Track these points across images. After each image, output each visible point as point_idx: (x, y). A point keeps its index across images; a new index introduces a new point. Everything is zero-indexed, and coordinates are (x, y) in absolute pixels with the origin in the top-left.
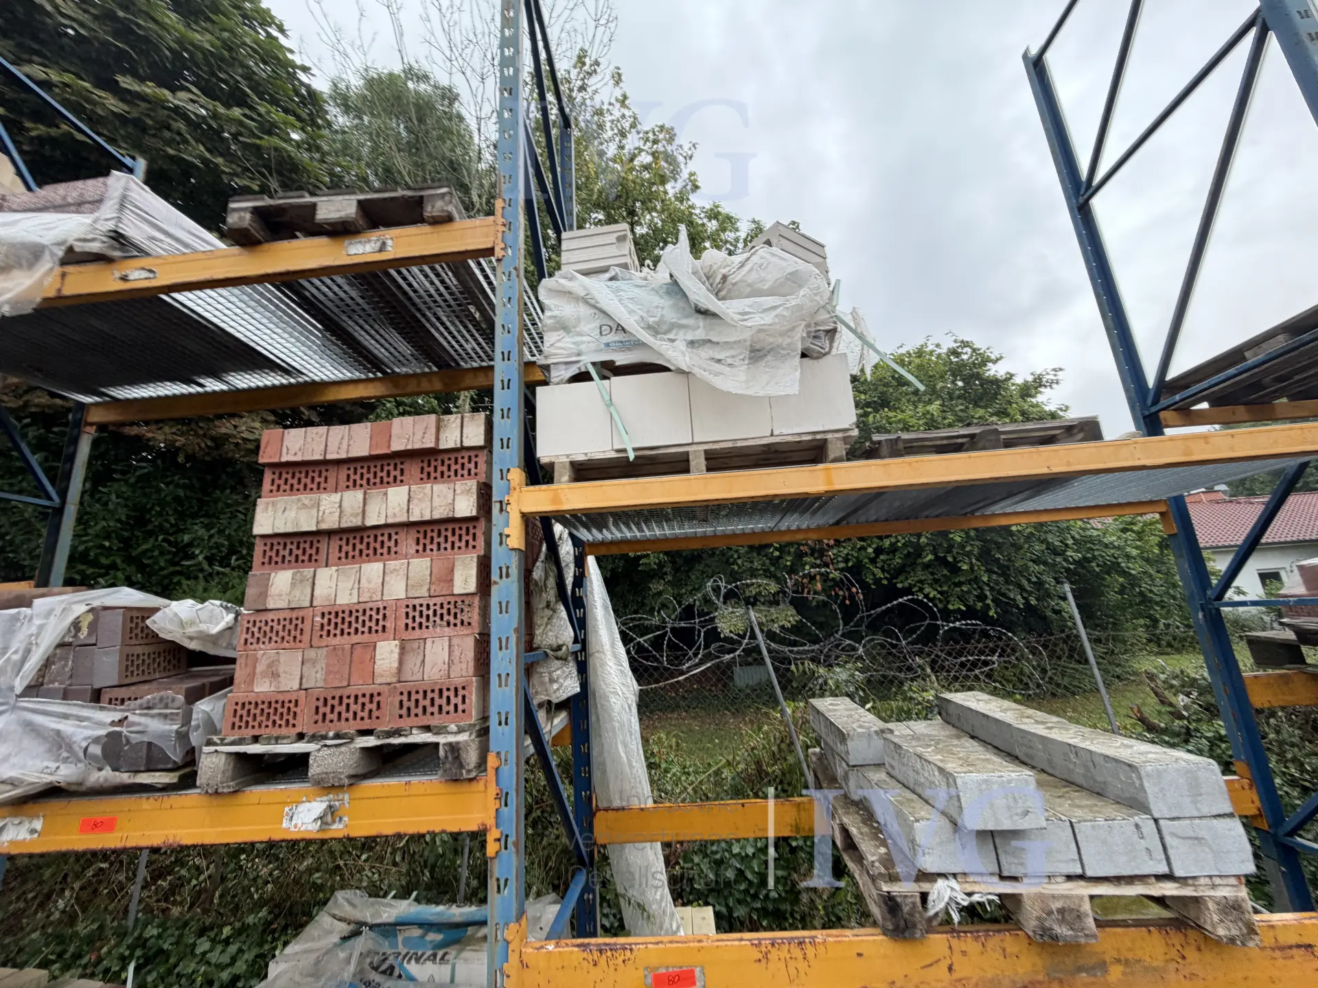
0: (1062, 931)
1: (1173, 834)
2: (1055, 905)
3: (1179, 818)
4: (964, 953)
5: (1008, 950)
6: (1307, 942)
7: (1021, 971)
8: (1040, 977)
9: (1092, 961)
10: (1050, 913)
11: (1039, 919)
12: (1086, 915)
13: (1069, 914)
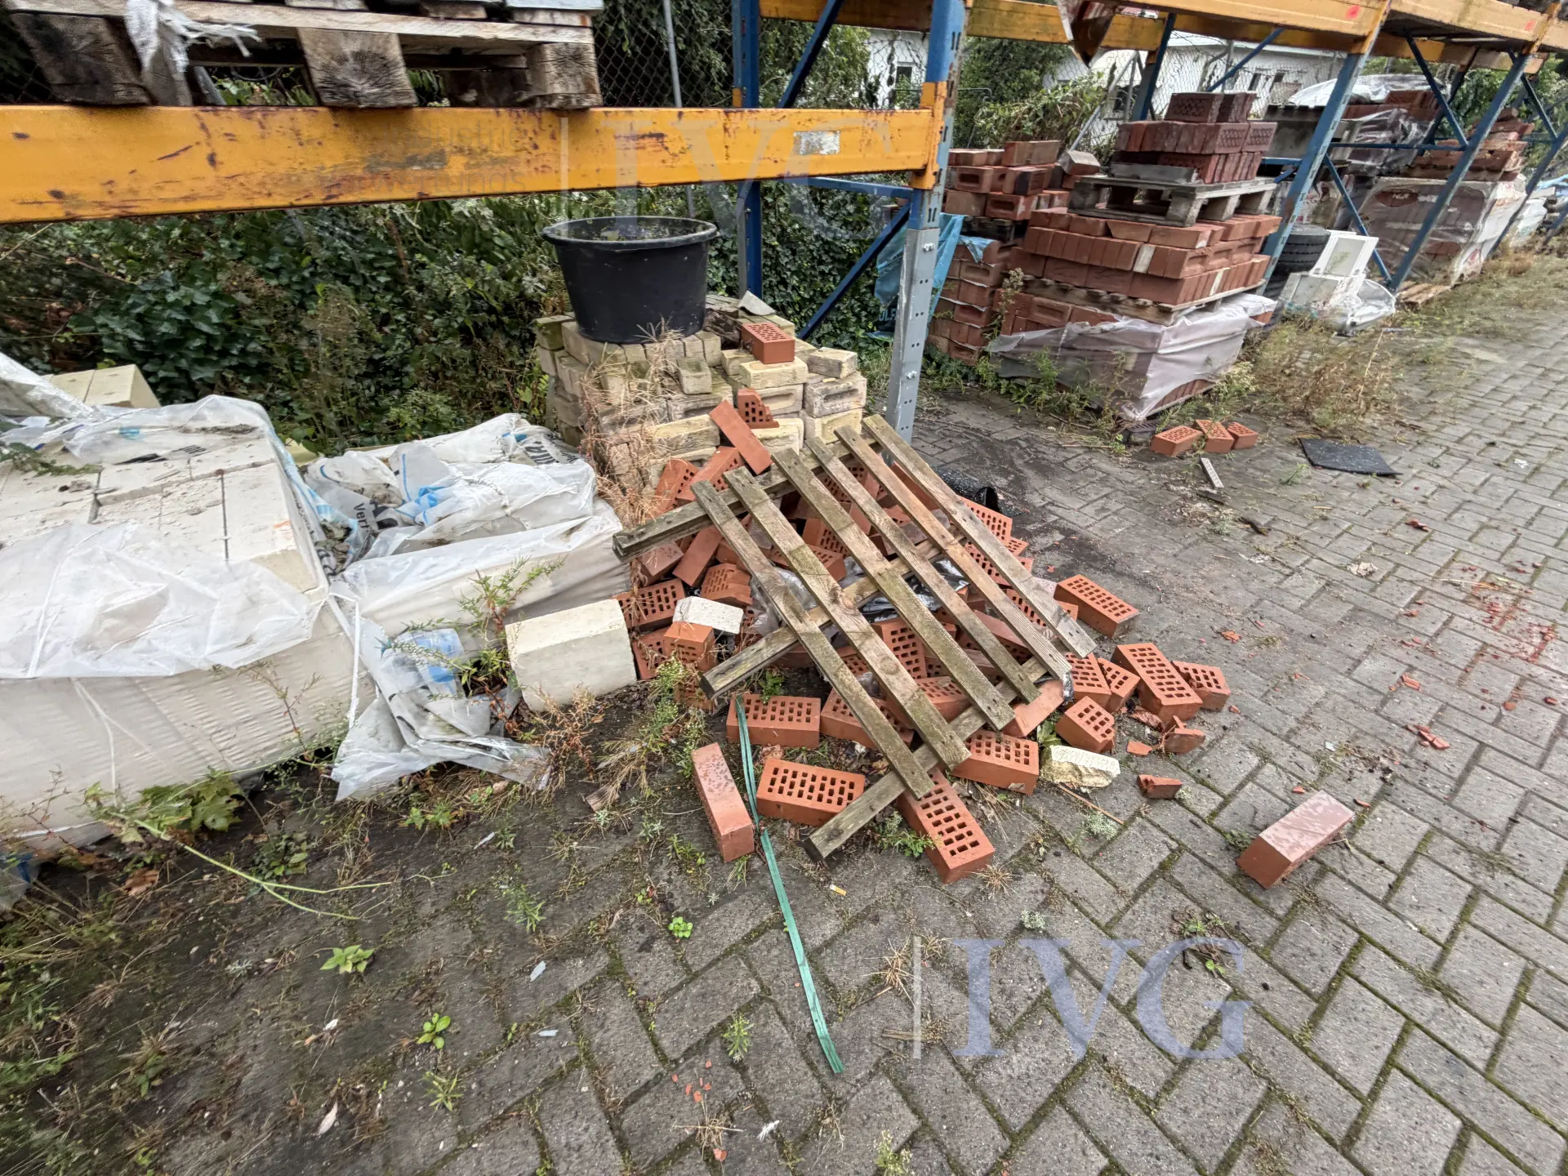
0: (363, 87)
2: (349, 48)
4: (230, 137)
5: (305, 134)
6: (659, 130)
7: (329, 164)
8: (359, 172)
9: (427, 151)
10: (342, 60)
11: (325, 68)
12: (396, 65)
13: (371, 61)
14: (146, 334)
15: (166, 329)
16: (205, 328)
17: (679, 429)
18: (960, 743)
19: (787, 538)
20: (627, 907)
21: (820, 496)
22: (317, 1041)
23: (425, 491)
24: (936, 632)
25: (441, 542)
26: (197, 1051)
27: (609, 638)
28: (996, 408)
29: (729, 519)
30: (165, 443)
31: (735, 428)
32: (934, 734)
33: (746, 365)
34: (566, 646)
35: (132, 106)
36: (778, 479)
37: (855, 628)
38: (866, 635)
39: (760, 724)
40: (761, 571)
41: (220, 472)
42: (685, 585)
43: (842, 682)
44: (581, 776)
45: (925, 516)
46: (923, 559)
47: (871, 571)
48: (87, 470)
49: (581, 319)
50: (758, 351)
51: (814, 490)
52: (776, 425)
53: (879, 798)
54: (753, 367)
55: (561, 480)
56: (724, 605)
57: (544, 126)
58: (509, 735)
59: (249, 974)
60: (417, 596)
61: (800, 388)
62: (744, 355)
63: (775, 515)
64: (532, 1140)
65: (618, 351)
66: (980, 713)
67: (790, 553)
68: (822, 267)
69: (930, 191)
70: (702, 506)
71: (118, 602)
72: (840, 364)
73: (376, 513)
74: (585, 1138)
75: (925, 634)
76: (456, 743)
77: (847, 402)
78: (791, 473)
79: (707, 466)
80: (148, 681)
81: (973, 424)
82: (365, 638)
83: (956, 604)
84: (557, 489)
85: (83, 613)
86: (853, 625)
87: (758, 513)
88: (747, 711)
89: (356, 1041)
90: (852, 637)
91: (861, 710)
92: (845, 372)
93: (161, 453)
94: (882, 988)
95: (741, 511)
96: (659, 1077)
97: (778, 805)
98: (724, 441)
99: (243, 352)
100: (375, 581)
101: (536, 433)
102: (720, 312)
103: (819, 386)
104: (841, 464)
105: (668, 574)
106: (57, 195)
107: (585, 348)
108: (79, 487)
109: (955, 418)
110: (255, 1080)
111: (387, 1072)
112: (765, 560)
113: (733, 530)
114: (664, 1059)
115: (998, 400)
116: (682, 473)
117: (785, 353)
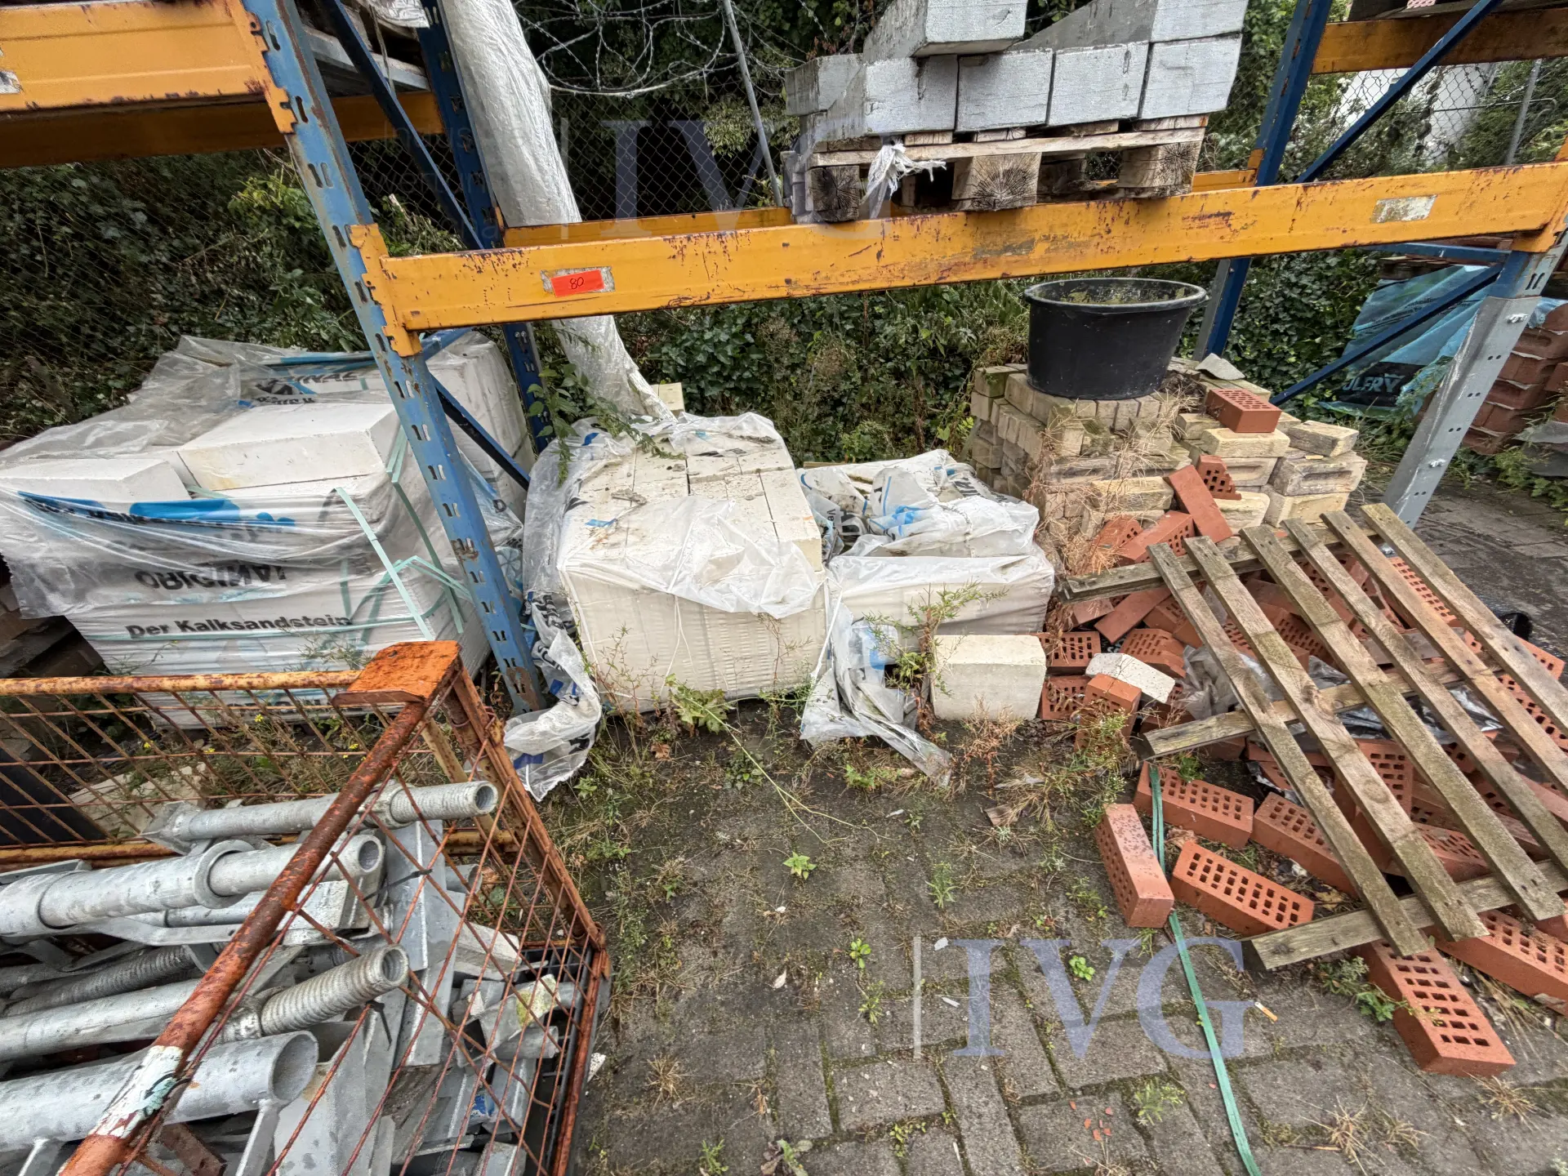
0: (1002, 196)
1: (1162, 64)
2: (1005, 167)
3: (1177, 40)
4: (896, 238)
5: (943, 232)
6: (1228, 209)
7: (950, 253)
8: (967, 259)
9: (1022, 240)
10: (995, 176)
11: (981, 184)
12: (1031, 177)
13: (1013, 178)
14: (687, 361)
15: (701, 358)
16: (722, 359)
17: (1131, 488)
18: (1472, 914)
19: (1255, 619)
20: (1024, 923)
21: (1297, 582)
22: (772, 917)
23: (901, 510)
24: (1449, 771)
25: (902, 553)
26: (695, 885)
27: (1026, 671)
28: (1520, 513)
29: (1188, 587)
30: (723, 444)
31: (1195, 494)
32: (1432, 889)
33: (1214, 432)
34: (987, 668)
35: (850, 221)
36: (1246, 556)
37: (1332, 736)
38: (1346, 748)
39: (1174, 801)
40: (1219, 647)
41: (758, 471)
42: (1103, 638)
43: (1310, 791)
44: (980, 788)
45: (1443, 632)
46: (1436, 682)
47: (1359, 678)
48: (679, 456)
49: (1033, 371)
50: (1228, 416)
51: (1290, 573)
52: (1238, 497)
53: (1346, 932)
54: (1222, 435)
55: (1015, 518)
56: (1155, 671)
57: (1124, 214)
58: (918, 729)
59: (726, 845)
60: (876, 594)
61: (1273, 462)
62: (1208, 421)
63: (1241, 592)
64: (937, 1085)
65: (1072, 406)
66: (1507, 889)
67: (1257, 636)
68: (1276, 326)
69: (1542, 254)
70: (1156, 567)
71: (718, 554)
72: (1334, 442)
73: (844, 519)
74: (984, 1110)
75: (1431, 770)
76: (879, 723)
77: (1331, 483)
78: (1263, 552)
79: (1154, 529)
80: (713, 611)
81: (1479, 527)
82: (841, 616)
83: (1480, 744)
84: (1010, 526)
85: (700, 554)
86: (1332, 734)
87: (1220, 586)
88: (1162, 784)
89: (799, 931)
90: (1328, 745)
91: (1333, 829)
92: (1338, 450)
93: (720, 451)
94: (1326, 1144)
95: (1200, 578)
96: (1054, 1097)
97: (1198, 893)
98: (1177, 505)
99: (740, 379)
100: (853, 576)
101: (963, 470)
102: (1185, 375)
103: (1299, 462)
104: (1328, 553)
105: (1090, 626)
106: (788, 281)
107: (1033, 400)
108: (679, 468)
109: (1454, 518)
110: (732, 925)
111: (822, 965)
112: (1225, 637)
113: (1191, 598)
114: (1061, 1082)
115: (1526, 504)
116: (1127, 531)
117: (1266, 424)
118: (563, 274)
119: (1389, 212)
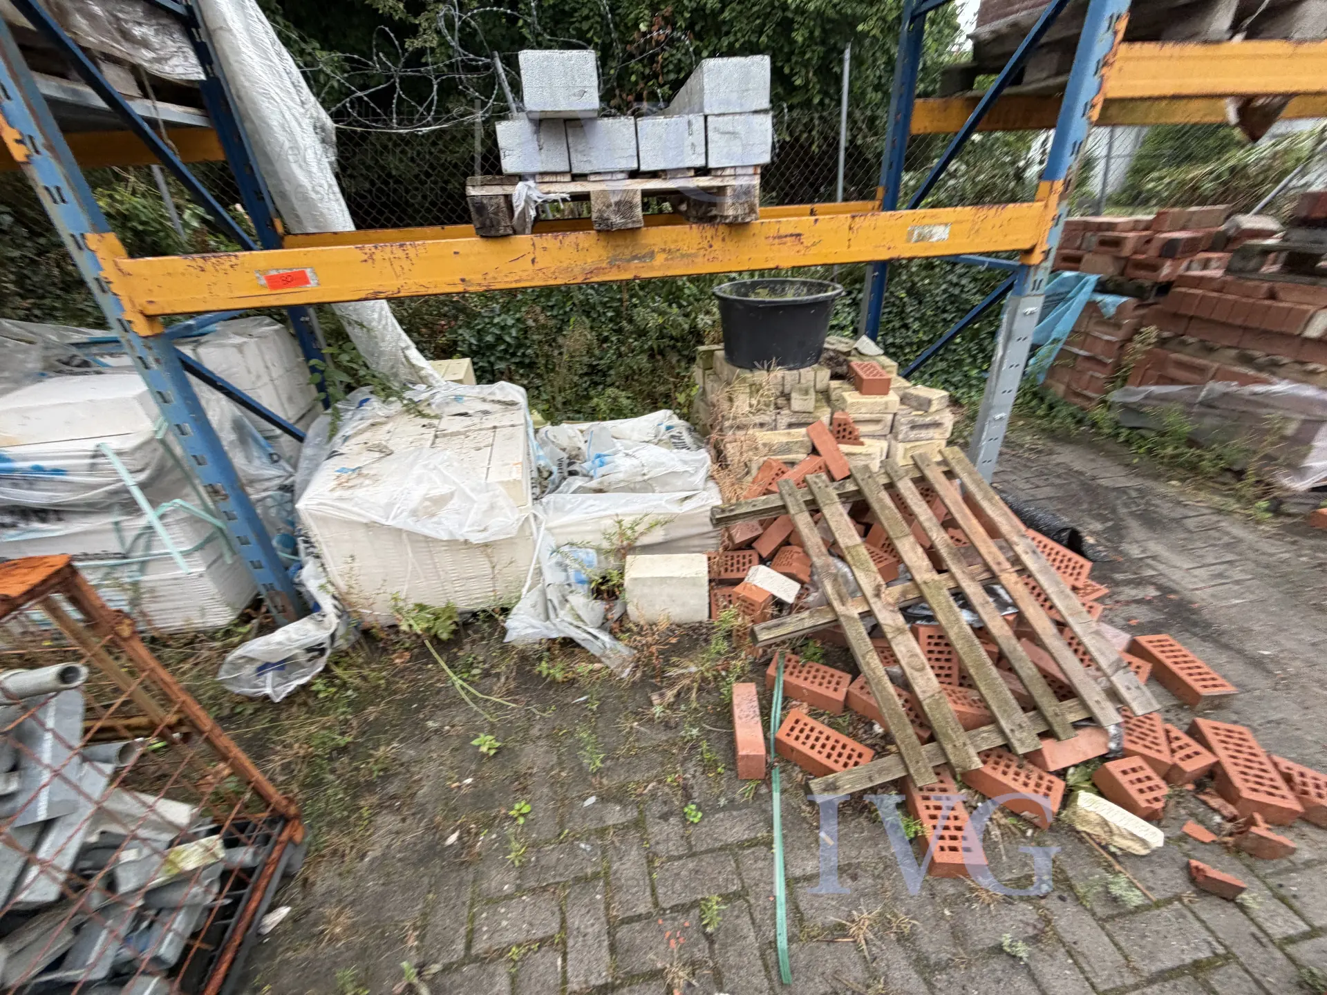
0: (617, 220)
1: (716, 130)
2: (614, 199)
3: (724, 114)
4: (545, 249)
5: (581, 245)
6: (797, 231)
7: (589, 260)
8: (604, 265)
9: (644, 252)
10: (609, 206)
11: (599, 210)
12: (636, 206)
13: (624, 206)
14: (479, 341)
15: (489, 338)
16: (508, 339)
17: (779, 437)
18: (972, 751)
19: (847, 533)
20: (660, 782)
21: (884, 507)
22: (459, 787)
23: (599, 456)
24: (972, 645)
25: (600, 491)
26: (402, 765)
27: (693, 582)
28: (1109, 454)
29: (801, 511)
30: (474, 406)
31: (826, 443)
32: (946, 735)
33: (846, 395)
34: (663, 580)
35: (506, 236)
36: (850, 487)
37: (890, 622)
38: (900, 631)
39: (793, 680)
40: (818, 557)
41: (495, 427)
42: (760, 556)
43: (868, 664)
44: (652, 677)
45: (984, 541)
46: (973, 579)
47: (918, 578)
48: (436, 417)
49: (728, 350)
50: (858, 384)
51: (881, 502)
52: (862, 444)
53: (880, 772)
54: (851, 396)
55: (685, 462)
56: (784, 578)
57: (719, 233)
58: (611, 632)
59: (436, 731)
60: (579, 523)
61: (890, 417)
62: (846, 386)
63: (841, 515)
64: (557, 913)
65: (748, 374)
66: (1001, 732)
67: (847, 548)
68: (945, 315)
69: (1037, 266)
70: (782, 498)
71: (435, 493)
72: (929, 402)
73: (570, 464)
74: (590, 930)
75: (959, 645)
76: (578, 627)
77: (931, 432)
78: (862, 484)
79: (796, 468)
80: (435, 540)
81: (1077, 466)
82: (544, 542)
83: (998, 626)
84: (681, 468)
85: (416, 496)
86: (890, 619)
87: (827, 511)
88: (786, 667)
89: (477, 797)
90: (886, 629)
91: (880, 692)
92: (933, 409)
93: (470, 412)
94: (845, 936)
95: (814, 508)
96: (648, 916)
97: (792, 749)
98: (814, 451)
99: (524, 354)
100: (559, 509)
101: (680, 425)
102: (834, 351)
103: (907, 415)
104: (910, 484)
105: (749, 545)
106: (463, 280)
108: (431, 426)
109: (1060, 459)
110: (424, 796)
111: (489, 824)
112: (824, 550)
113: (803, 521)
114: (656, 904)
115: (1115, 448)
116: (775, 471)
117: (882, 387)
118: (274, 273)
119: (920, 235)
